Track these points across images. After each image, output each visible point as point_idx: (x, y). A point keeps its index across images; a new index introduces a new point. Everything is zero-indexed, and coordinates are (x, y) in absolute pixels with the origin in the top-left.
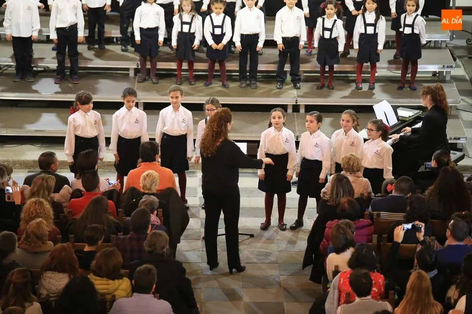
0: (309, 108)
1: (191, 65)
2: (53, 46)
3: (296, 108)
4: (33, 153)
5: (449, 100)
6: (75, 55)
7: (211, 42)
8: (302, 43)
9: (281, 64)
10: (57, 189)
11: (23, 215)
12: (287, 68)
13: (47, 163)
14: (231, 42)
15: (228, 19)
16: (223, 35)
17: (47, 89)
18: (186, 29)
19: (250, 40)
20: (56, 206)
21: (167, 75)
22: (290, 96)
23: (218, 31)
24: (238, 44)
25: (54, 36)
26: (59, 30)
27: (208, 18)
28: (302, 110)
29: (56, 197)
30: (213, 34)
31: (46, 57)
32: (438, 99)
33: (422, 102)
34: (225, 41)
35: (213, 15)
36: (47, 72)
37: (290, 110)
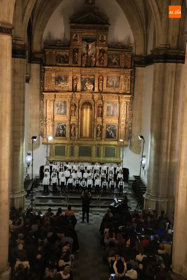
0: (101, 199)
1: (78, 190)
2: (52, 187)
3: (99, 199)
4: (47, 208)
5: (128, 198)
6: (56, 189)
7: (82, 186)
8: (100, 186)
9: (96, 190)
10: (51, 215)
11: (44, 221)
12: (97, 191)
13: (50, 210)
14: (86, 186)
15: (86, 182)
16: (84, 185)
17: (51, 195)
18: (77, 183)
19: (90, 186)
20: (51, 219)
21: (74, 192)
22: (98, 197)
23: (84, 184)
24: (87, 186)
25: (52, 185)
26: (53, 184)
27: (82, 181)
28: (100, 200)
29: (51, 217)
30: (83, 185)
31: (51, 189)
32: (126, 197)
33: (122, 198)
34: (85, 186)
35: (83, 181)
36: (51, 192)
37: (97, 200)
